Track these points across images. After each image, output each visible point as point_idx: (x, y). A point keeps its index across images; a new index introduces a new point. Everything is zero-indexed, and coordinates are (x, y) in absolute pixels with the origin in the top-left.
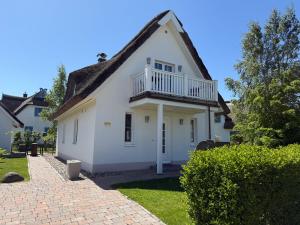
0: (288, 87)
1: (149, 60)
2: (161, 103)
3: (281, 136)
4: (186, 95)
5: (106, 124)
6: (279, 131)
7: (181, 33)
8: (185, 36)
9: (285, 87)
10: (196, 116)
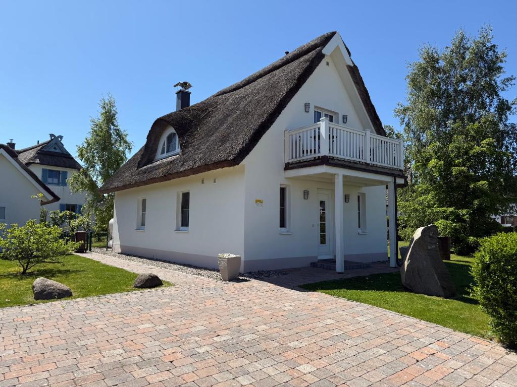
0: (477, 149)
1: (307, 106)
2: (341, 172)
3: (465, 218)
4: (368, 162)
5: (257, 201)
6: (465, 211)
7: (349, 67)
8: (354, 71)
9: (472, 147)
10: (364, 190)
